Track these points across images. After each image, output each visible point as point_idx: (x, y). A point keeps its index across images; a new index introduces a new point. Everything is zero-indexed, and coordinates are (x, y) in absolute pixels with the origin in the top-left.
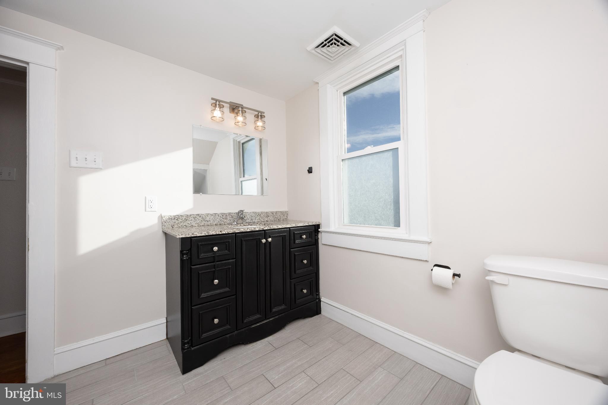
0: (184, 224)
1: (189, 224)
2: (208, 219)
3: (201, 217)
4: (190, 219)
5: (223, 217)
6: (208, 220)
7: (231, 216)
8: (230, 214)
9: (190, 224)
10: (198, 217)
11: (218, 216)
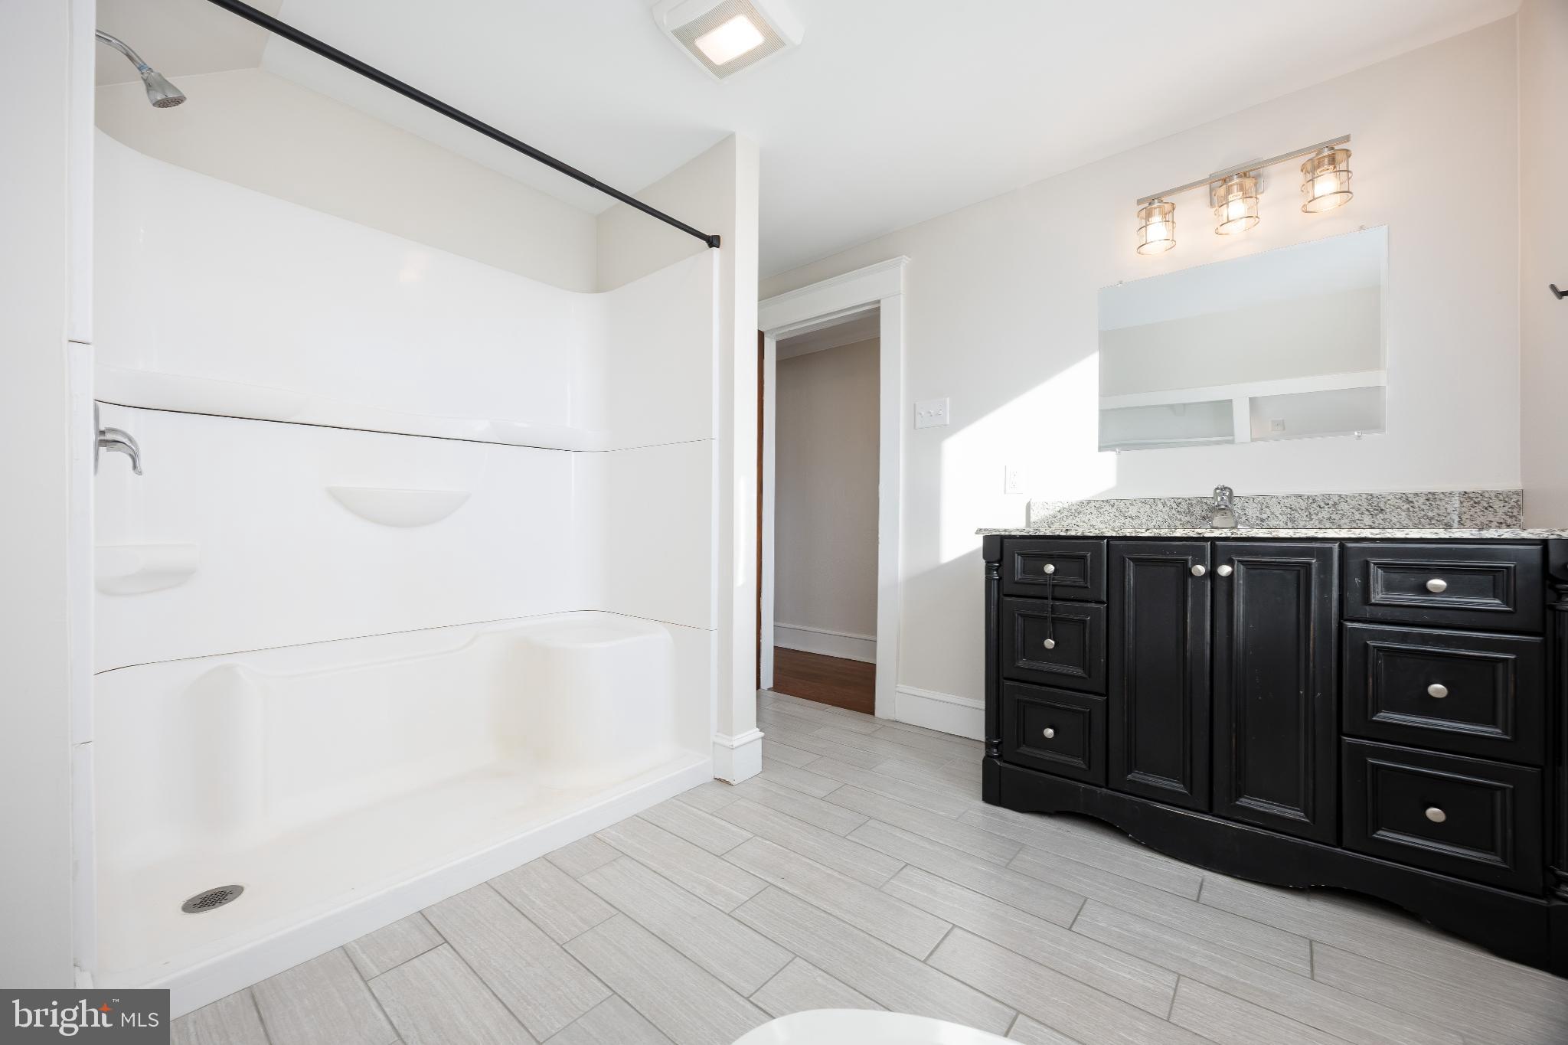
0: (1074, 522)
1: (1084, 522)
2: (1133, 511)
3: (1115, 507)
4: (1088, 512)
5: (1179, 509)
6: (1134, 515)
7: (1205, 507)
8: (1205, 500)
9: (1086, 521)
10: (1108, 507)
11: (1164, 504)
